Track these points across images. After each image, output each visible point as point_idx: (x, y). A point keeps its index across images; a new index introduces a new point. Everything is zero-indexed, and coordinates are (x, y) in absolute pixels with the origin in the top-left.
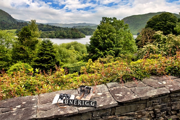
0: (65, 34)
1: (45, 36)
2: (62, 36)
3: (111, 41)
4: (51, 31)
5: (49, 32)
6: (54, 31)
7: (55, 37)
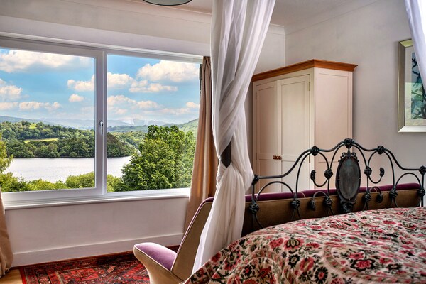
0: (86, 148)
1: (31, 153)
2: (77, 151)
3: (164, 177)
4: (48, 140)
5: (44, 142)
6: (56, 140)
7: (59, 154)
